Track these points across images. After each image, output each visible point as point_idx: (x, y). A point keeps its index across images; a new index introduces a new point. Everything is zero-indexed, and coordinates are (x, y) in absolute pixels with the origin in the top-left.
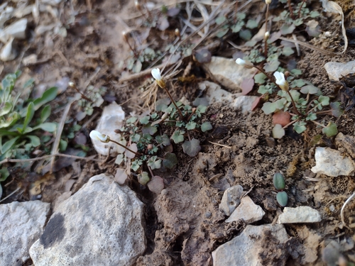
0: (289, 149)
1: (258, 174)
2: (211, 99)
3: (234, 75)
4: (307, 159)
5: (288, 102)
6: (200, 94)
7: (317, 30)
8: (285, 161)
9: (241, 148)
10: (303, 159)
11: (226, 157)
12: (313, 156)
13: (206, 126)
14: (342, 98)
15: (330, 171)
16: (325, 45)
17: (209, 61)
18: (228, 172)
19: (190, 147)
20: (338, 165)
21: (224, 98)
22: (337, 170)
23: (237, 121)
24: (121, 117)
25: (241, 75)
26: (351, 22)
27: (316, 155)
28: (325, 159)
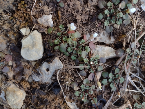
0: (64, 22)
1: (70, 4)
2: (106, 35)
3: (101, 50)
4: (56, 21)
5: (71, 37)
6: (111, 34)
7: (73, 85)
8: (63, 16)
9: (82, 14)
10: (57, 20)
11: (86, 6)
12: (54, 22)
13: (101, 16)
14: (50, 47)
15: (45, 17)
16: (67, 77)
17: (116, 53)
18: (82, 2)
19: (102, 4)
20: (43, 20)
21: (100, 37)
22: (43, 18)
23: (89, 28)
24: (143, 6)
25: (98, 51)
26: (61, 98)
27: (53, 22)
28: (48, 21)
